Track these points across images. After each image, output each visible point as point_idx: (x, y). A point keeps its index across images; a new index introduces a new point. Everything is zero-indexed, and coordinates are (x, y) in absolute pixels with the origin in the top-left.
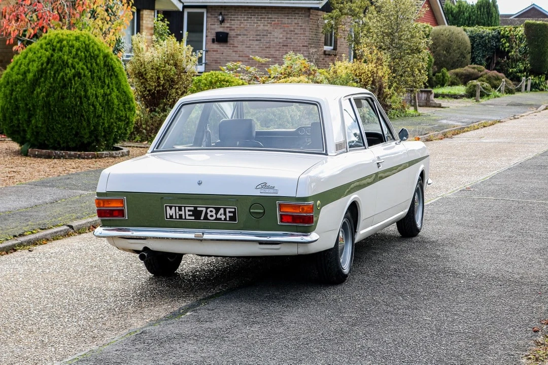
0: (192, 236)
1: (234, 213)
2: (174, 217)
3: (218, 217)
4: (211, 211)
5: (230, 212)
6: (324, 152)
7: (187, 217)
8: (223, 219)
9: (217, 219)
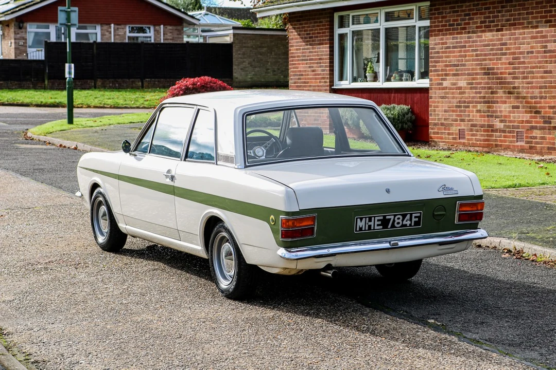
0: (388, 245)
1: (419, 217)
2: (363, 229)
3: (404, 224)
4: (399, 219)
5: (415, 217)
6: (407, 154)
7: (376, 227)
8: (408, 225)
9: (403, 226)
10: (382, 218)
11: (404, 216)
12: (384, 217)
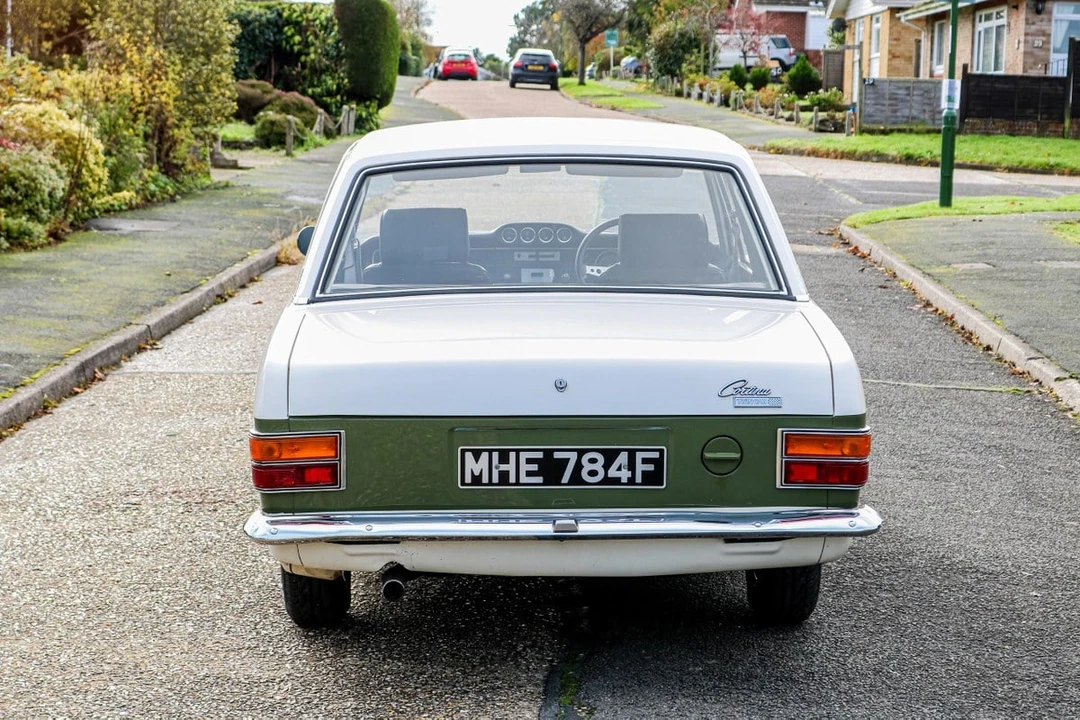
0: (547, 529)
1: (658, 463)
2: (485, 480)
3: (609, 476)
4: (593, 461)
5: (645, 461)
6: (785, 292)
7: (524, 479)
8: (624, 480)
9: (607, 480)
10: (540, 455)
11: (610, 457)
12: (548, 453)
